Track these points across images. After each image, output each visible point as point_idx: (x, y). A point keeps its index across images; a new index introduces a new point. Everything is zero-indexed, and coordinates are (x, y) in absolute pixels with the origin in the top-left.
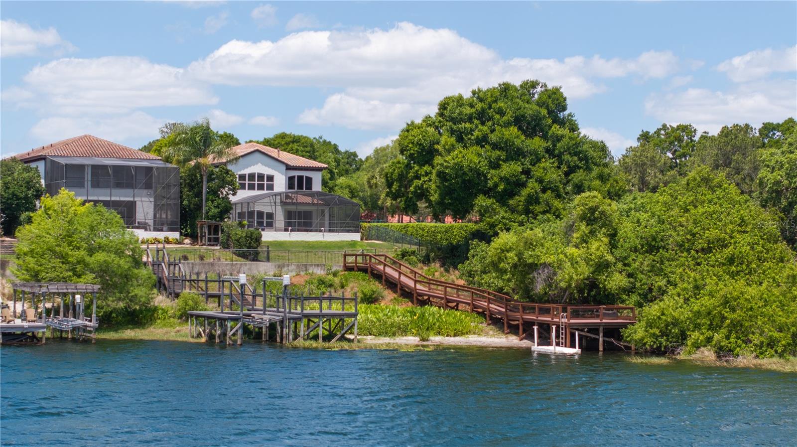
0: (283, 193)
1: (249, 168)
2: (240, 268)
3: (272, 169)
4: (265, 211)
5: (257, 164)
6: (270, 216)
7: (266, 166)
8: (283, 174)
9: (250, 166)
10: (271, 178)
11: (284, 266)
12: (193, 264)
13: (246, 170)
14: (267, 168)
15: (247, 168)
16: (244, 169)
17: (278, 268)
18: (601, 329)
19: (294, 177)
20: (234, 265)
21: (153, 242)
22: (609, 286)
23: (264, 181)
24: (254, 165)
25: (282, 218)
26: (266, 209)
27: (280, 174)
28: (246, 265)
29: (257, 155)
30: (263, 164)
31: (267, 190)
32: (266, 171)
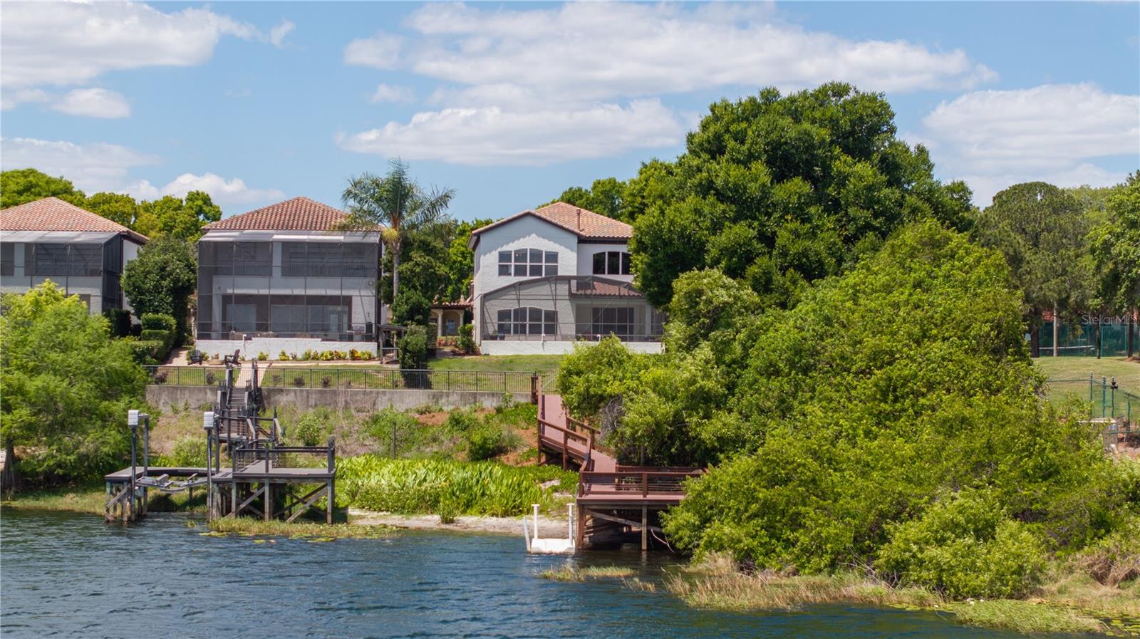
0: (573, 278)
1: (516, 242)
2: (377, 398)
3: (555, 242)
4: (543, 309)
5: (529, 235)
6: (552, 316)
7: (544, 238)
8: (572, 250)
9: (519, 239)
10: (553, 257)
11: (441, 396)
12: (307, 391)
13: (511, 244)
14: (546, 241)
15: (513, 241)
16: (507, 244)
17: (433, 398)
18: (645, 510)
19: (604, 253)
20: (368, 394)
21: (329, 357)
22: (704, 436)
23: (541, 262)
24: (524, 237)
25: (572, 319)
26: (546, 306)
27: (568, 250)
28: (384, 393)
29: (530, 220)
30: (539, 235)
31: (531, 275)
32: (545, 245)
